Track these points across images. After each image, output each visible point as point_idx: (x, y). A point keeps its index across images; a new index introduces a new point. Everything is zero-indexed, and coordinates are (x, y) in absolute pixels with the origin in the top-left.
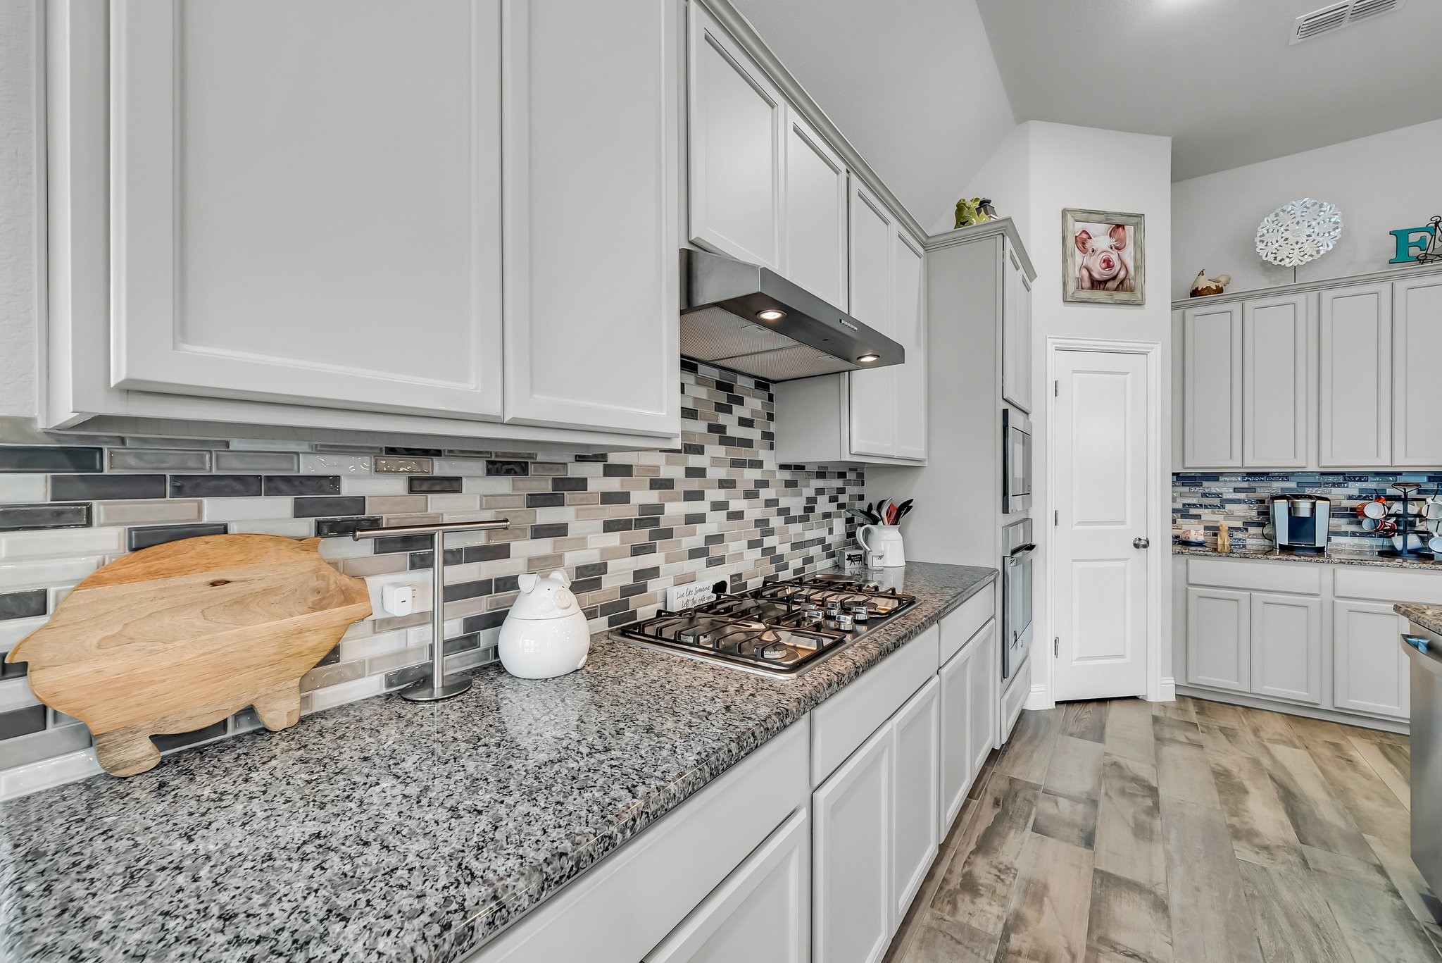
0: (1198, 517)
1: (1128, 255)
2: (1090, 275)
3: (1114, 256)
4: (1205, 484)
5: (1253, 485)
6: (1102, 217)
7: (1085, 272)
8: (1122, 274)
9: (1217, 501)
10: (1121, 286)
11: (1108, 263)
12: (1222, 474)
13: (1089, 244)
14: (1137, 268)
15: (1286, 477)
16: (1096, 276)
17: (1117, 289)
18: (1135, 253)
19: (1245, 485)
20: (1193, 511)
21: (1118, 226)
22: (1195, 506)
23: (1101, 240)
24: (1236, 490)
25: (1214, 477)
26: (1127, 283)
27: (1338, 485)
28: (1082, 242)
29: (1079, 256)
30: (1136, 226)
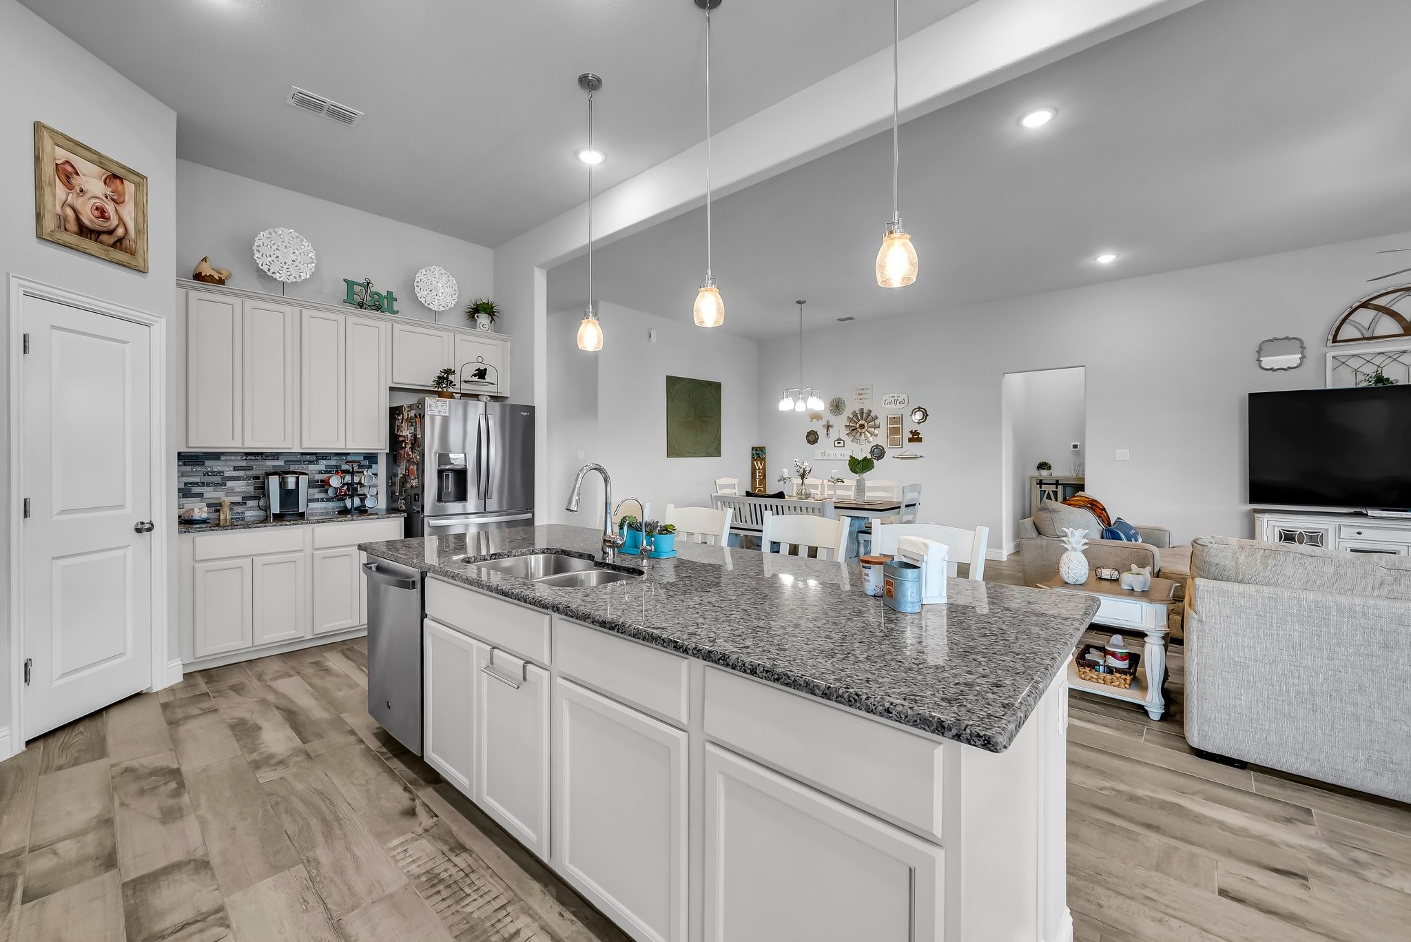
0: (201, 495)
1: (128, 211)
2: (78, 219)
3: (110, 208)
4: (207, 463)
5: (251, 463)
6: (95, 157)
7: (69, 212)
8: (120, 231)
9: (218, 479)
10: (119, 244)
11: (102, 213)
12: (223, 454)
13: (75, 180)
14: (138, 231)
15: (276, 456)
16: (86, 222)
17: (114, 245)
18: (136, 214)
19: (244, 463)
20: (196, 490)
21: (115, 176)
22: (196, 484)
23: (92, 181)
24: (236, 469)
25: (216, 456)
26: (125, 243)
27: (311, 462)
28: (67, 174)
29: (60, 190)
30: (137, 185)
